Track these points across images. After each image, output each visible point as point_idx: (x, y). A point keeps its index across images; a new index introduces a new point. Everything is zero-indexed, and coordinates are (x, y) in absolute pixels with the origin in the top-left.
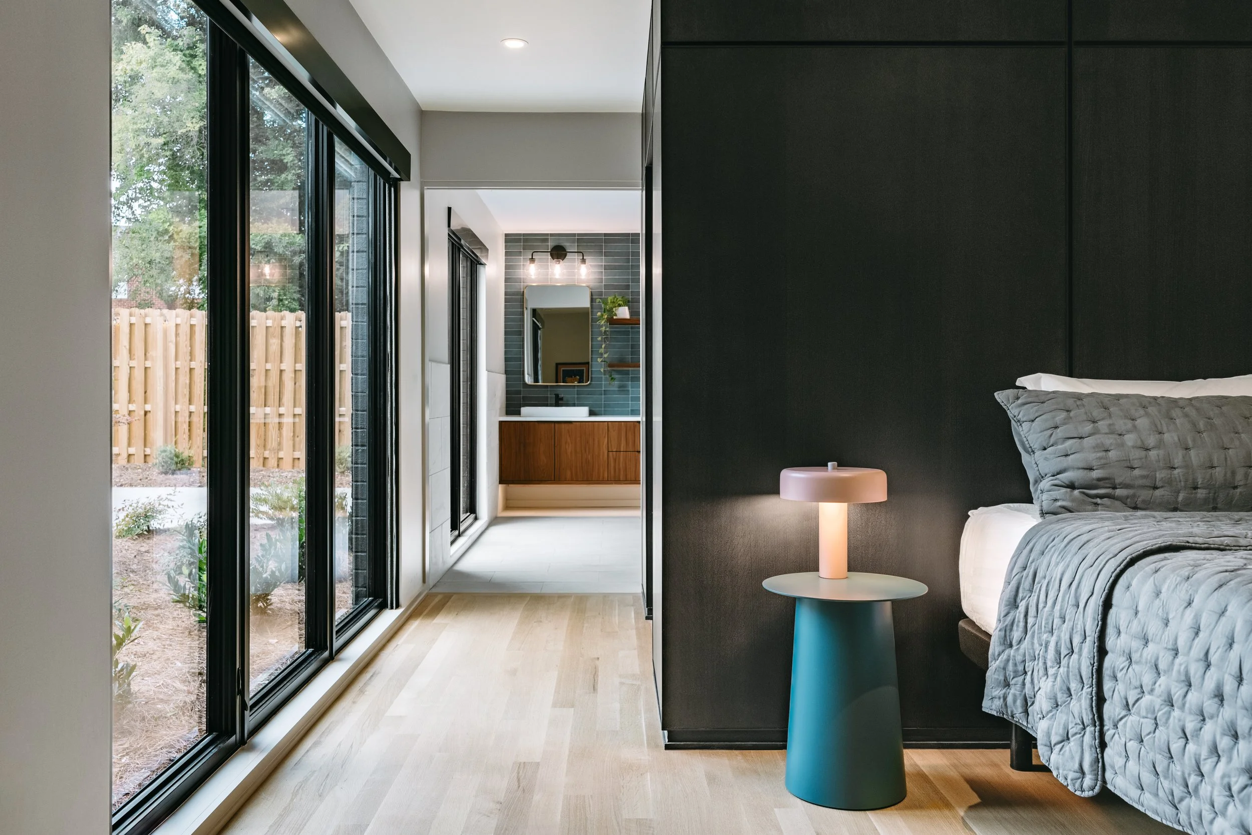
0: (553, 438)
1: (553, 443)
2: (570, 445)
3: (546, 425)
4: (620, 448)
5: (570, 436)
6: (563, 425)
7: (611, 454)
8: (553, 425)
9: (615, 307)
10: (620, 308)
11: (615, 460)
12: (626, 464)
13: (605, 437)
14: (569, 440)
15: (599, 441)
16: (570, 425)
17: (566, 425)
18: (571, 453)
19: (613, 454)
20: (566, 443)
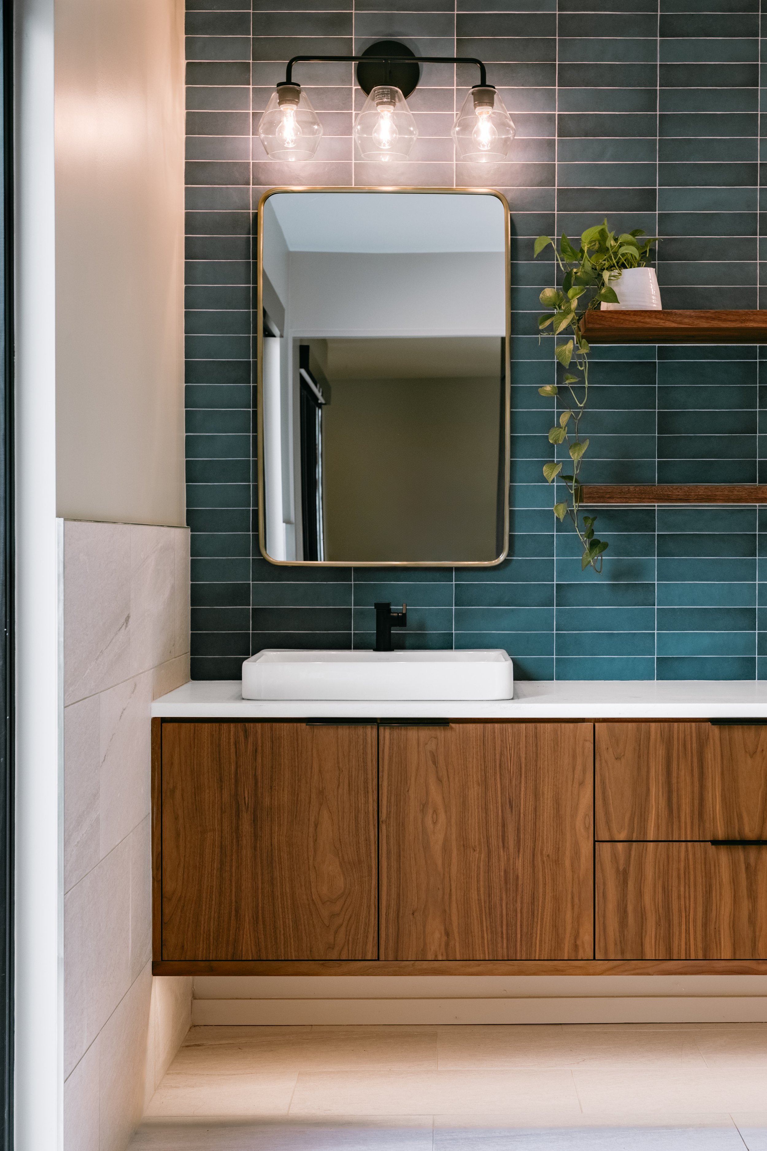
0: (372, 785)
1: (372, 807)
2: (442, 818)
3: (344, 731)
4: (643, 828)
5: (439, 780)
6: (412, 733)
7: (605, 850)
8: (370, 732)
9: (611, 268)
10: (625, 271)
11: (623, 876)
12: (666, 891)
13: (581, 783)
14: (436, 796)
15: (557, 802)
16: (439, 732)
17: (425, 733)
18: (446, 848)
19: (615, 857)
20: (424, 806)
